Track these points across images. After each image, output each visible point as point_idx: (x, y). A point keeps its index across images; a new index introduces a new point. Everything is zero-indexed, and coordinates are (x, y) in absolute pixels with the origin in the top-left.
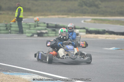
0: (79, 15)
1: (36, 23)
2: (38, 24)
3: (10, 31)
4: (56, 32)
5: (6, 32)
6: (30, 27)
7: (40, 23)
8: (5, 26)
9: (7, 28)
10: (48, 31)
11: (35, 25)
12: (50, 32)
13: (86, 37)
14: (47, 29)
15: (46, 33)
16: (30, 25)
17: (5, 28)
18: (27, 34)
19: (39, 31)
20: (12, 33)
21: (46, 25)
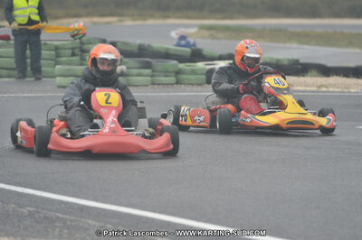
0: (152, 16)
1: (78, 41)
2: (82, 43)
4: (154, 71)
6: (58, 56)
10: (128, 68)
11: (73, 49)
12: (135, 71)
15: (122, 74)
16: (57, 48)
18: (59, 80)
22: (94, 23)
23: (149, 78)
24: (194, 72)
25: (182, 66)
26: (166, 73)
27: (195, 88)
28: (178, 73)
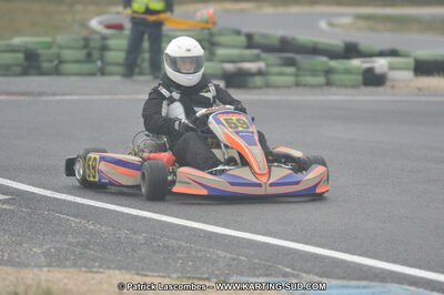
1: (206, 31)
2: (211, 35)
3: (99, 63)
4: (299, 69)
5: (86, 67)
7: (221, 34)
8: (82, 43)
9: (89, 55)
10: (268, 65)
11: (201, 42)
12: (276, 70)
13: (419, 89)
14: (264, 55)
15: (260, 73)
17: (81, 54)
19: (229, 67)
20: (111, 74)
21: (242, 39)
22: (227, 11)
23: (292, 79)
24: (348, 72)
25: (333, 64)
26: (314, 72)
27: (350, 91)
28: (329, 72)
